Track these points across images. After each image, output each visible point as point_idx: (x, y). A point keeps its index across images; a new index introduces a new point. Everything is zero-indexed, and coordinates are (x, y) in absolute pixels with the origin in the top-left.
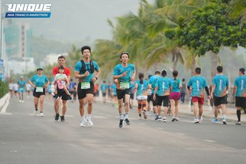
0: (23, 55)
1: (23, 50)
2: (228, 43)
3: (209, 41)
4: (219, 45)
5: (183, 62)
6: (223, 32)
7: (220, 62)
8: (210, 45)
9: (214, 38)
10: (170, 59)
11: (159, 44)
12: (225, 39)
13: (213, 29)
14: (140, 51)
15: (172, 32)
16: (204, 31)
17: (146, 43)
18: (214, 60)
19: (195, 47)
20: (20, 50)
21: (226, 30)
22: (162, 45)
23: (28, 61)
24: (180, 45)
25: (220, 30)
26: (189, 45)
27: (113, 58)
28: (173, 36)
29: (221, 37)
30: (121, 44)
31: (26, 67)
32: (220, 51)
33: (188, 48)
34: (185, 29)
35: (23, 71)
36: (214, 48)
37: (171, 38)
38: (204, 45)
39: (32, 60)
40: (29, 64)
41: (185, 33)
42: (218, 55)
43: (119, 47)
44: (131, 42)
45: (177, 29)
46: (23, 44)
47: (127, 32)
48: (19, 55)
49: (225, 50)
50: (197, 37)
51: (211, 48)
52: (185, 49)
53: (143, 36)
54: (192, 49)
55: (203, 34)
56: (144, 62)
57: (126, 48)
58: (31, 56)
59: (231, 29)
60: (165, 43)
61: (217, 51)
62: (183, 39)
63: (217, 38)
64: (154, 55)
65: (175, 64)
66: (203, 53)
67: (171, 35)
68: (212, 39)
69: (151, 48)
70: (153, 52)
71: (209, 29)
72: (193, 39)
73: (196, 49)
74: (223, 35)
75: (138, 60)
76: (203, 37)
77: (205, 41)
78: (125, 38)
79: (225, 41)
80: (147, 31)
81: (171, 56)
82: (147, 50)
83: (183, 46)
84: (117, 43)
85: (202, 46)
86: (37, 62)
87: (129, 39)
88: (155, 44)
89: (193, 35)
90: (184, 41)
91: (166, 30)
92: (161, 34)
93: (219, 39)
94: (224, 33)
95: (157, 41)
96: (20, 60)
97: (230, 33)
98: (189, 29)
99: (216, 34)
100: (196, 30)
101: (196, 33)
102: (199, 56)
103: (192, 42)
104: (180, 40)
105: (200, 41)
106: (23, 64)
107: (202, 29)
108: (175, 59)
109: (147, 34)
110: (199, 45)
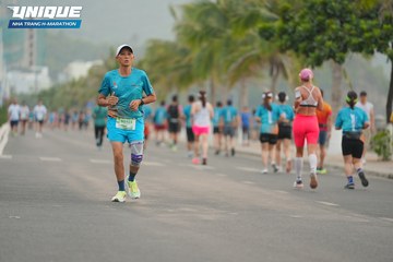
0: (31, 63)
1: (31, 54)
2: (359, 48)
3: (329, 43)
4: (345, 50)
5: (286, 76)
6: (351, 29)
7: (346, 76)
8: (331, 50)
9: (337, 39)
10: (266, 72)
11: (249, 47)
12: (355, 40)
13: (335, 25)
14: (219, 58)
15: (270, 28)
16: (321, 29)
17: (229, 45)
18: (337, 75)
19: (306, 53)
20: (26, 56)
21: (357, 26)
22: (253, 49)
23: (38, 72)
24: (283, 51)
25: (347, 26)
26: (297, 50)
27: (176, 69)
28: (271, 35)
29: (347, 38)
30: (188, 46)
31: (36, 82)
32: (347, 60)
33: (294, 55)
34: (291, 24)
35: (31, 88)
36: (337, 55)
37: (267, 39)
38: (321, 50)
39: (45, 71)
40: (40, 77)
41: (290, 30)
42: (344, 66)
43: (185, 52)
44: (205, 44)
45: (278, 24)
46: (31, 45)
47: (198, 28)
48: (25, 63)
49: (354, 59)
50: (309, 37)
51: (331, 55)
52: (290, 56)
53: (224, 35)
54: (302, 57)
55: (319, 32)
56: (224, 77)
57: (196, 53)
58: (44, 64)
59: (364, 24)
60: (258, 47)
61: (341, 61)
62: (287, 40)
63: (341, 39)
64: (241, 65)
65: (274, 80)
66: (318, 62)
67: (267, 34)
68: (334, 40)
69: (236, 54)
70: (240, 60)
71: (329, 25)
72: (303, 41)
73: (308, 56)
74: (351, 35)
75: (214, 72)
76: (319, 38)
77: (323, 43)
78: (195, 37)
79: (355, 45)
80: (230, 27)
81: (267, 67)
82: (230, 57)
83: (288, 52)
84: (181, 45)
85: (317, 52)
86: (53, 75)
87: (201, 39)
88: (242, 48)
89: (303, 35)
90: (289, 43)
91: (260, 25)
92: (253, 31)
93: (344, 41)
94: (353, 32)
95: (245, 43)
96: (26, 71)
97: (363, 31)
98: (298, 24)
99: (340, 33)
100: (308, 26)
101: (308, 31)
102: (313, 68)
103: (301, 45)
104: (283, 42)
105: (315, 44)
106: (30, 77)
107: (318, 25)
108: (275, 72)
109: (229, 32)
110: (312, 50)
